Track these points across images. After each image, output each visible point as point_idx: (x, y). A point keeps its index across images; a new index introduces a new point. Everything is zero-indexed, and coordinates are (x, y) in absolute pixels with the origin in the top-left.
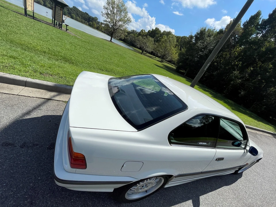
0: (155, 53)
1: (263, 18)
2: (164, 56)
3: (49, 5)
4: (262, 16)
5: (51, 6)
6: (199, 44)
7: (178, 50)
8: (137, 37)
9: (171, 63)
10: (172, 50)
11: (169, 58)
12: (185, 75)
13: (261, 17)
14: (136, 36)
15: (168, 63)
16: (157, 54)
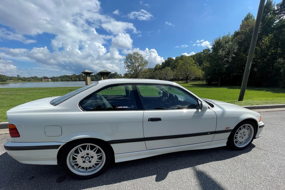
0: (176, 78)
1: (276, 3)
2: (187, 77)
3: (82, 79)
4: (275, 2)
5: (84, 79)
6: (220, 52)
7: (198, 66)
8: (154, 72)
9: (196, 81)
10: (194, 69)
11: (193, 77)
12: (219, 85)
13: (273, 3)
14: (152, 72)
15: (193, 82)
16: (179, 78)
